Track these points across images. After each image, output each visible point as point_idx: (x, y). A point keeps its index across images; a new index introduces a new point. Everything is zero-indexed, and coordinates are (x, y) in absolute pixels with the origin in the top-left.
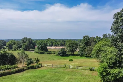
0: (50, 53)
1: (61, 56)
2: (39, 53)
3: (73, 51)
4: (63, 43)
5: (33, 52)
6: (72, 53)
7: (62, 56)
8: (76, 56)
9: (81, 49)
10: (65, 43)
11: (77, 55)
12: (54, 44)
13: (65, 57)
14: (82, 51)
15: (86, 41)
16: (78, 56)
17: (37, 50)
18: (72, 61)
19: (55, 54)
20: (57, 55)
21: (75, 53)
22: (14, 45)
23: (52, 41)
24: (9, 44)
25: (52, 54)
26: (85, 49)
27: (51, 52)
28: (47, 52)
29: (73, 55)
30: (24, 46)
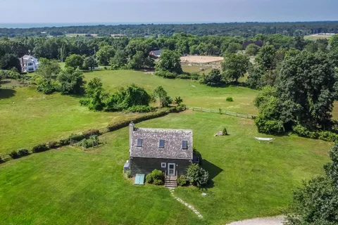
0: (188, 77)
1: (209, 85)
2: (165, 77)
3: (236, 75)
4: (216, 47)
5: (152, 73)
6: (235, 80)
7: (213, 86)
8: (243, 88)
9: (254, 74)
10: (219, 47)
11: (244, 85)
12: (192, 48)
13: (219, 89)
14: (256, 78)
15: (266, 59)
16: (247, 88)
17: (160, 71)
18: (232, 101)
19: (197, 79)
20: (201, 83)
21: (241, 80)
22: (113, 57)
23: (187, 42)
24: (102, 55)
25: (191, 80)
26: (263, 74)
27: (188, 74)
28: (181, 75)
29: (236, 84)
30: (134, 60)
